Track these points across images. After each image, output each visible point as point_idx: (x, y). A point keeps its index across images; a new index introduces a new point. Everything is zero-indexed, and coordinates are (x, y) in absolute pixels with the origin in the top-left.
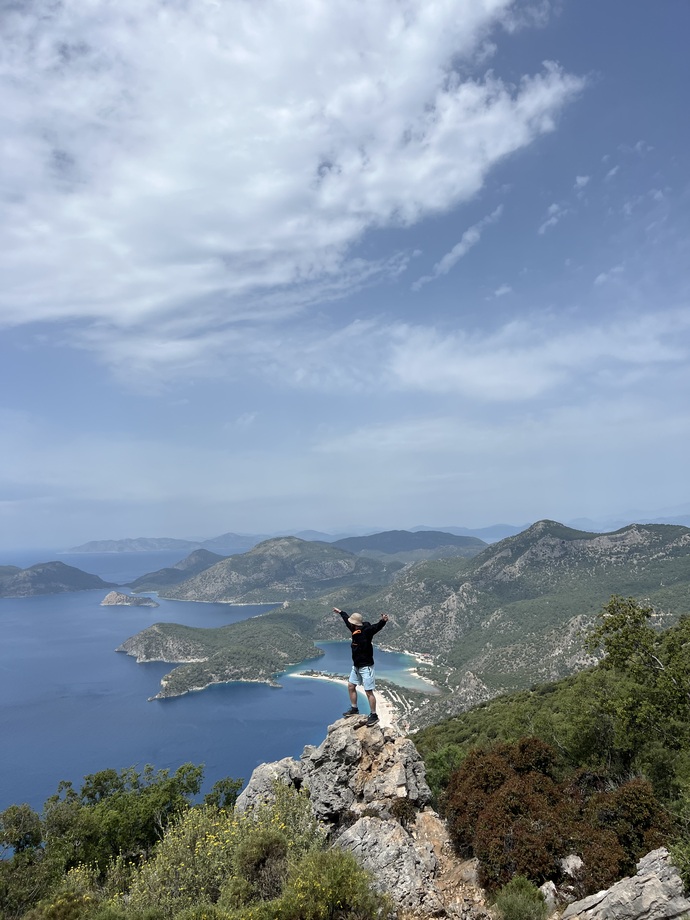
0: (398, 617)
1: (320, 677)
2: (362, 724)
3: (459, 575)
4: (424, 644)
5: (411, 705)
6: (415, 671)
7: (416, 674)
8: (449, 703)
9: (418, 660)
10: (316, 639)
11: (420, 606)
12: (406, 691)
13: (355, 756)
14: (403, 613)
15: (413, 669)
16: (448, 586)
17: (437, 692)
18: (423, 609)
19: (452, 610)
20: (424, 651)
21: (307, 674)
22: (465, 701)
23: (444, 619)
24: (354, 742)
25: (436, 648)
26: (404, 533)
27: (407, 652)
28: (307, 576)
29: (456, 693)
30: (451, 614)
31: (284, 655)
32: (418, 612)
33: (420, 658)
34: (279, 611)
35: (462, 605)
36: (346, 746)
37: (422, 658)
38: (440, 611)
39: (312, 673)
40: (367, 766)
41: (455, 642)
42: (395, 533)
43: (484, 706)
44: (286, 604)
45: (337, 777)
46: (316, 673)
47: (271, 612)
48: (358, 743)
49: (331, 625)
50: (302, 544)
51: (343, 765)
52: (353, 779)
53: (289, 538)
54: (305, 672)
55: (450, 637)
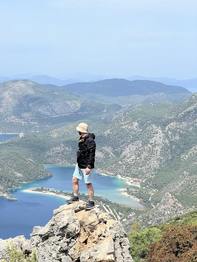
0: (114, 149)
1: (48, 193)
2: (81, 209)
3: (166, 117)
4: (134, 170)
5: (121, 216)
6: (125, 191)
7: (126, 194)
8: (151, 216)
9: (128, 183)
10: (45, 163)
11: (133, 141)
12: (118, 206)
13: (74, 232)
14: (118, 146)
15: (123, 190)
16: (156, 126)
17: (142, 208)
18: (135, 143)
19: (158, 145)
20: (134, 176)
21: (38, 190)
22: (163, 215)
23: (151, 152)
24: (74, 221)
25: (143, 174)
26: (122, 81)
27: (119, 176)
28: (40, 113)
29: (157, 209)
30: (157, 148)
31: (19, 175)
32: (130, 146)
33: (129, 181)
34: (15, 139)
35: (167, 141)
36: (68, 224)
37: (132, 181)
38: (149, 145)
39: (42, 190)
40: (84, 240)
41: (159, 170)
42: (115, 80)
43: (178, 219)
44: (21, 135)
45: (59, 247)
46: (46, 190)
47: (9, 140)
48: (77, 222)
49: (59, 153)
50: (36, 86)
51: (65, 238)
52: (72, 249)
53: (25, 81)
54: (36, 188)
55: (155, 166)
